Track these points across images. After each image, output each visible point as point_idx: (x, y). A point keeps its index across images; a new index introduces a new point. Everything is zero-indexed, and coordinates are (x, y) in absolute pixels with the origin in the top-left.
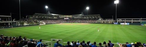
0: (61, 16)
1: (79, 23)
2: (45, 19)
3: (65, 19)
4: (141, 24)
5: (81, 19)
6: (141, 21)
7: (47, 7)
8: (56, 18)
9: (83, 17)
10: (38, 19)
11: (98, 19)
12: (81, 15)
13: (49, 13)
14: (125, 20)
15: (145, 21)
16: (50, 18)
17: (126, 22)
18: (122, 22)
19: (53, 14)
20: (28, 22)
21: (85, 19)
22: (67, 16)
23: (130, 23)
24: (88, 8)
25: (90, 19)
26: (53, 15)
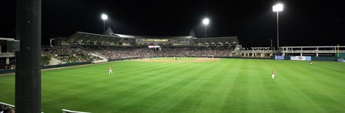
0: (142, 41)
1: (186, 56)
2: (103, 46)
3: (150, 47)
4: (339, 60)
5: (191, 48)
6: (339, 51)
7: (104, 17)
8: (128, 45)
9: (196, 42)
10: (84, 47)
11: (234, 47)
12: (190, 37)
13: (111, 34)
14: (300, 49)
15: (344, 51)
16: (112, 44)
17: (304, 55)
18: (295, 55)
19: (121, 36)
20: (62, 56)
21: (202, 48)
22: (155, 40)
23: (313, 55)
24: (206, 22)
25: (213, 48)
26: (121, 38)
